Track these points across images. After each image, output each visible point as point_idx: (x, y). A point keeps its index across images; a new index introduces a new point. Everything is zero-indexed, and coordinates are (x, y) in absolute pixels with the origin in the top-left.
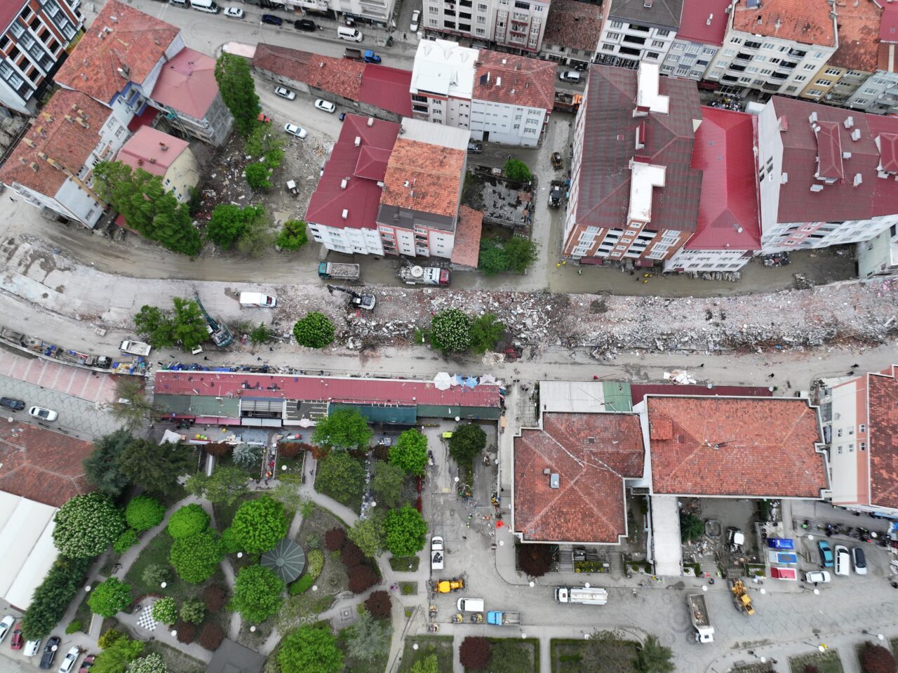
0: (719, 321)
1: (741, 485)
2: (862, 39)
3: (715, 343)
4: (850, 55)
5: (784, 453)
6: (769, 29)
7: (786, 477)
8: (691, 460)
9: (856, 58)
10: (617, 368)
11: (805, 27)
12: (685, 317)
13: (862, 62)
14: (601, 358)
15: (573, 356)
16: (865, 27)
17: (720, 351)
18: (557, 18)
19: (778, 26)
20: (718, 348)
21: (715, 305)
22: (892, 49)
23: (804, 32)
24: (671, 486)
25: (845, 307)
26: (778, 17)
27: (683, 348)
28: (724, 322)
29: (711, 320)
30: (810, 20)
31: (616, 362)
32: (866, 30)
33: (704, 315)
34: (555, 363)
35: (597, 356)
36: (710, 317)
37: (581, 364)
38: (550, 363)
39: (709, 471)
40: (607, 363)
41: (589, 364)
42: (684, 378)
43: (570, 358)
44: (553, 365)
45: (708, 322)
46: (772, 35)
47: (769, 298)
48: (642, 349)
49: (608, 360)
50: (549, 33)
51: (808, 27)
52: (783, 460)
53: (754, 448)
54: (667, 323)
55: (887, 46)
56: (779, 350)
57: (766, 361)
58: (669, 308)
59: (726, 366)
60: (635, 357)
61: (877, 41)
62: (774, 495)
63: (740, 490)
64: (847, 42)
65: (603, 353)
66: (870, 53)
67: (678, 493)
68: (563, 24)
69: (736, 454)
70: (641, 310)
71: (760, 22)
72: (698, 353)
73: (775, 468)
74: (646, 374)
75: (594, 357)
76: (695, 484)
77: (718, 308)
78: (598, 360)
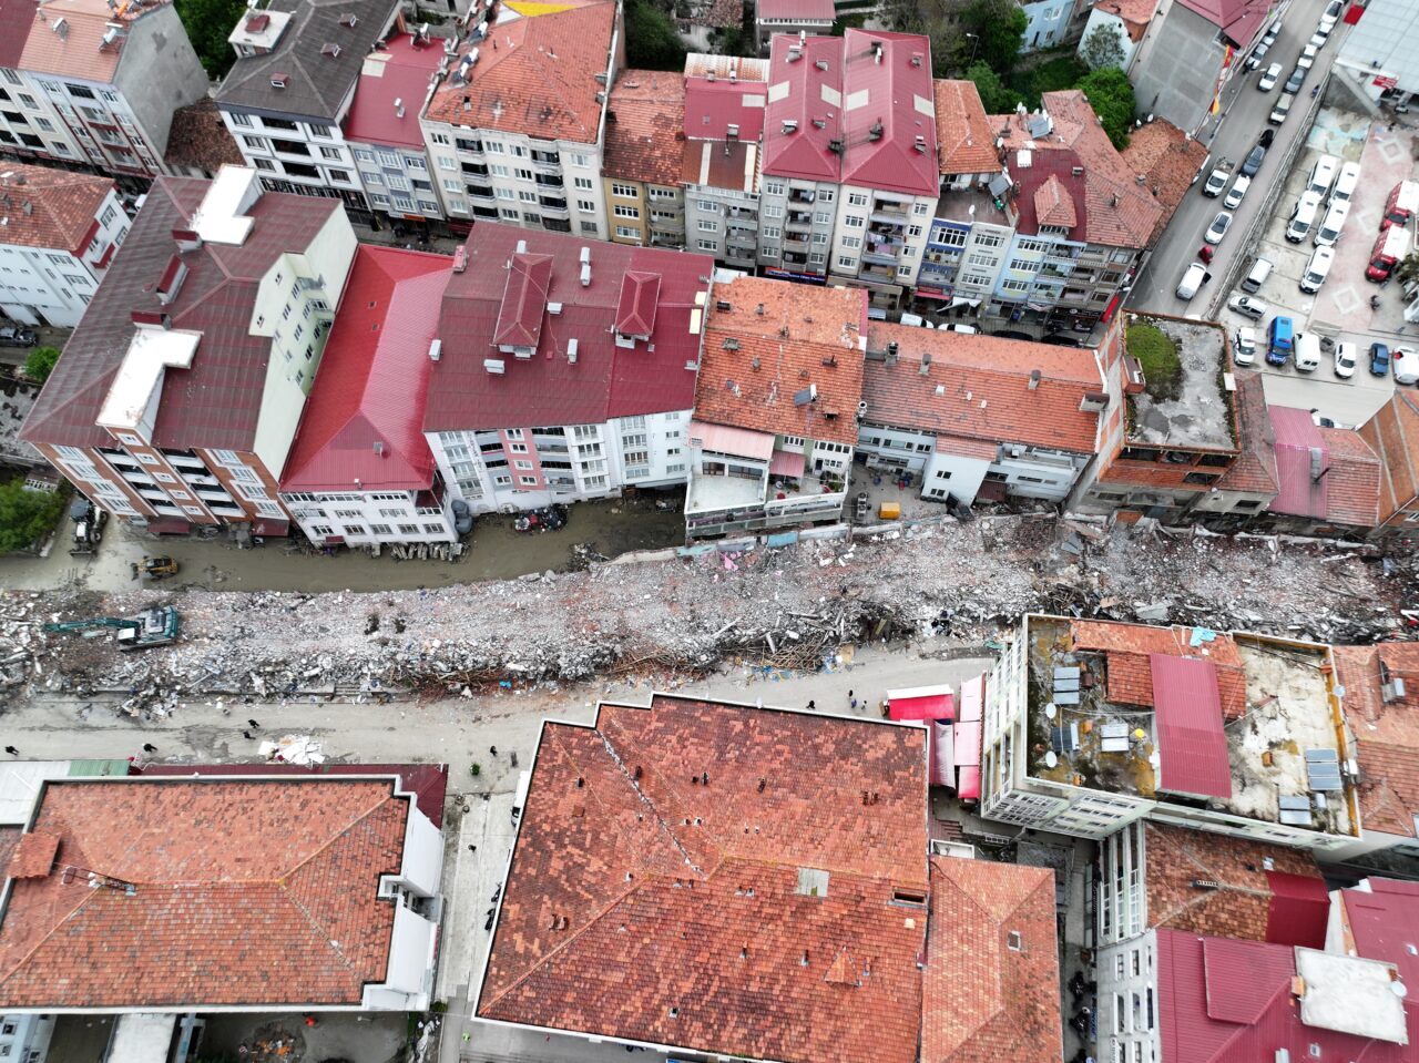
0: (390, 634)
1: (184, 980)
2: (656, 135)
3: (375, 679)
4: (636, 160)
5: (285, 900)
6: (484, 117)
7: (286, 957)
8: (71, 923)
9: (648, 165)
10: (170, 734)
11: (543, 113)
12: (323, 629)
13: (659, 171)
14: (144, 714)
15: (86, 712)
16: (660, 116)
17: (388, 695)
18: (188, 124)
19: (498, 112)
20: (378, 689)
21: (391, 604)
22: (707, 150)
23: (542, 121)
24: (21, 987)
25: (647, 602)
26: (498, 98)
27: (309, 690)
28: (400, 637)
29: (375, 635)
30: (551, 103)
31: (170, 723)
32: (661, 121)
33: (364, 624)
34: (41, 729)
35: (135, 712)
36: (375, 628)
37: (98, 729)
38: (32, 729)
39: (112, 949)
40: (153, 726)
41: (114, 728)
42: (298, 751)
43: (76, 717)
44: (37, 733)
45: (369, 637)
46: (488, 126)
47: (499, 588)
48: (229, 694)
49: (156, 718)
50: (176, 147)
51: (549, 112)
52: (282, 917)
53: (218, 890)
54: (287, 642)
55: (700, 145)
56: (509, 691)
57: (478, 712)
58: (299, 611)
59: (395, 723)
60: (211, 714)
61: (681, 137)
62: (257, 1004)
63: (181, 994)
64: (631, 140)
65: (145, 705)
66: (671, 156)
67: (35, 1005)
68: (199, 132)
69: (176, 906)
70: (240, 618)
71: (468, 106)
72: (341, 702)
73: (262, 937)
74: (225, 746)
75: (127, 714)
76: (75, 985)
77: (395, 611)
78: (135, 720)
